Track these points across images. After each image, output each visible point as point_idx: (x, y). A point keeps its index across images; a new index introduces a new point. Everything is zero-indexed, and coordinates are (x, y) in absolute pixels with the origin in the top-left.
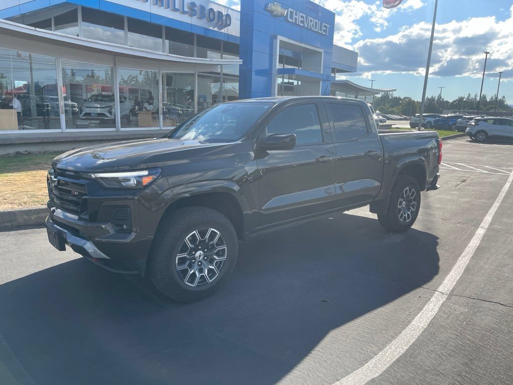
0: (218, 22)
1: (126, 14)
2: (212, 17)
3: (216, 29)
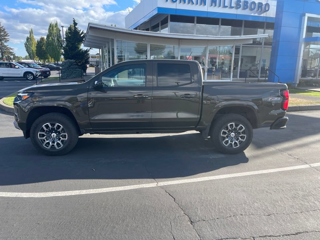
0: (258, 10)
1: (196, 15)
2: (253, 7)
3: (256, 15)
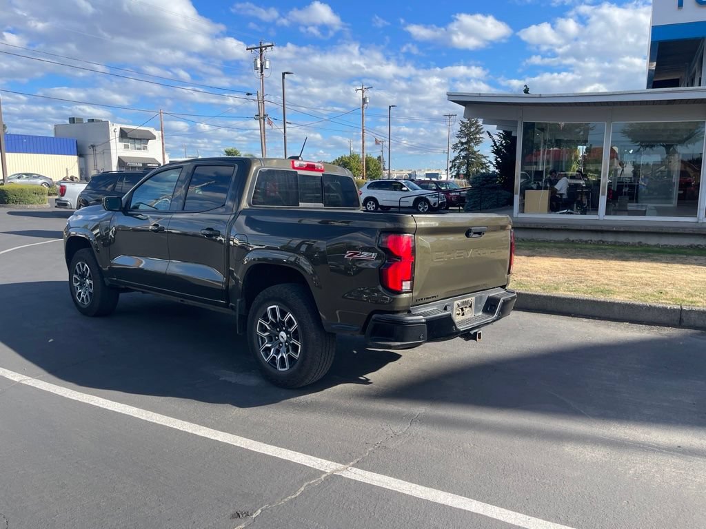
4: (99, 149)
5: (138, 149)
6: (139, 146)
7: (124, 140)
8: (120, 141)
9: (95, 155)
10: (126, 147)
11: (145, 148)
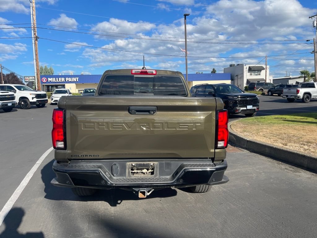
4: (239, 77)
5: (256, 75)
6: (257, 74)
7: (250, 72)
8: (248, 72)
9: (237, 79)
10: (251, 74)
11: (259, 74)
